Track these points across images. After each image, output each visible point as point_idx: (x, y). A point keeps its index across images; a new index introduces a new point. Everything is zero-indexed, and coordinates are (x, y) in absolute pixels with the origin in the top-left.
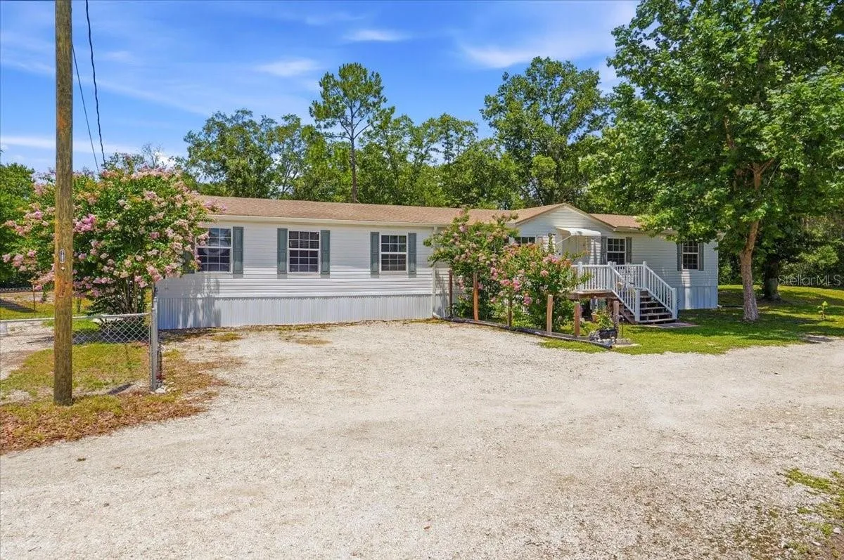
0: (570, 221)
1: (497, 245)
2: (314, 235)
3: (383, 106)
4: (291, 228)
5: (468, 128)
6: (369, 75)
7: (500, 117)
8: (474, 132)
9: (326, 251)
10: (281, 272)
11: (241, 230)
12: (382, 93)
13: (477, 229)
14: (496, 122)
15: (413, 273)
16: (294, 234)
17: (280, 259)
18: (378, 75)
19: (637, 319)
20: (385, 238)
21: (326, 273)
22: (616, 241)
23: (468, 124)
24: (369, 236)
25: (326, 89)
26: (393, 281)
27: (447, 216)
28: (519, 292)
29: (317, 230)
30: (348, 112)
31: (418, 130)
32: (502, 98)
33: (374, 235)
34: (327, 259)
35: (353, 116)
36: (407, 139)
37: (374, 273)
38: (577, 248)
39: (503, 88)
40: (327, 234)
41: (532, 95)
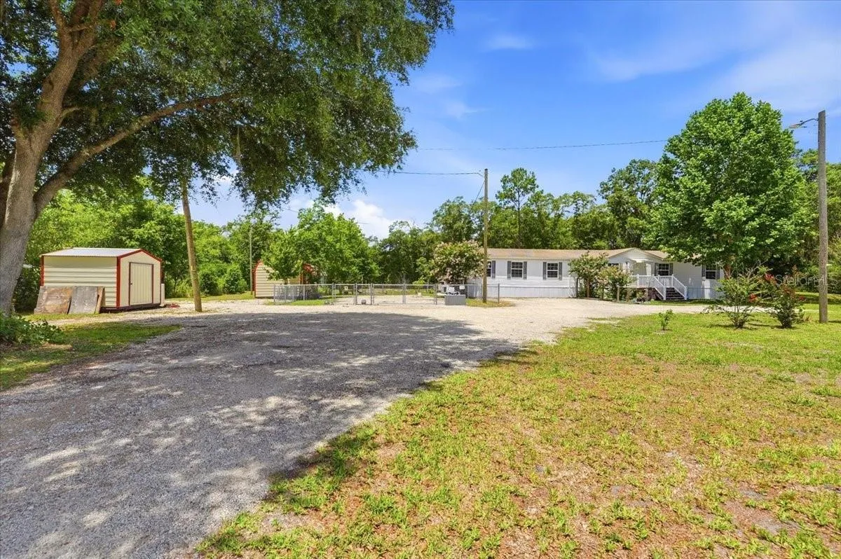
0: (638, 256)
1: (599, 266)
2: (521, 264)
3: (537, 190)
4: (513, 261)
5: (590, 199)
6: (528, 173)
7: (610, 193)
8: (594, 201)
9: (525, 269)
10: (509, 278)
11: (495, 262)
12: (536, 182)
13: (591, 260)
14: (607, 196)
15: (560, 279)
16: (513, 263)
17: (508, 273)
18: (533, 173)
19: (665, 299)
20: (549, 264)
21: (525, 278)
22: (664, 265)
23: (591, 196)
24: (542, 264)
25: (504, 183)
26: (552, 282)
27: (577, 254)
28: (606, 285)
29: (522, 261)
30: (517, 195)
31: (556, 201)
32: (610, 183)
33: (545, 263)
34: (525, 273)
35: (519, 196)
36: (550, 206)
37: (544, 278)
38: (640, 268)
39: (612, 176)
40: (526, 263)
41: (630, 181)
